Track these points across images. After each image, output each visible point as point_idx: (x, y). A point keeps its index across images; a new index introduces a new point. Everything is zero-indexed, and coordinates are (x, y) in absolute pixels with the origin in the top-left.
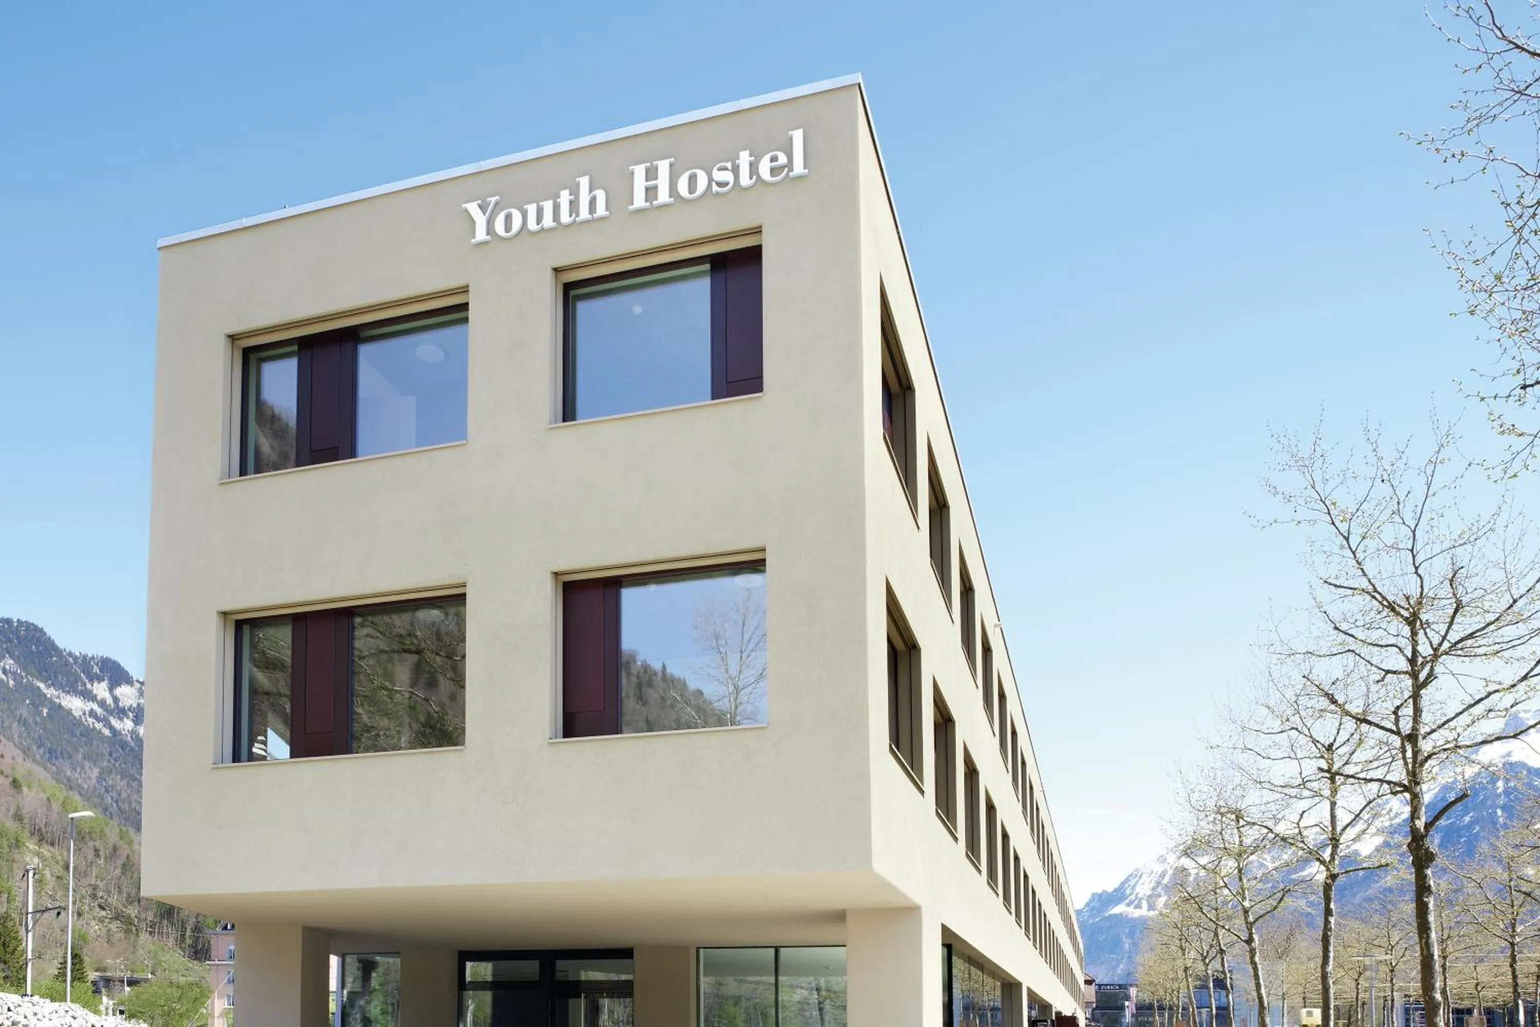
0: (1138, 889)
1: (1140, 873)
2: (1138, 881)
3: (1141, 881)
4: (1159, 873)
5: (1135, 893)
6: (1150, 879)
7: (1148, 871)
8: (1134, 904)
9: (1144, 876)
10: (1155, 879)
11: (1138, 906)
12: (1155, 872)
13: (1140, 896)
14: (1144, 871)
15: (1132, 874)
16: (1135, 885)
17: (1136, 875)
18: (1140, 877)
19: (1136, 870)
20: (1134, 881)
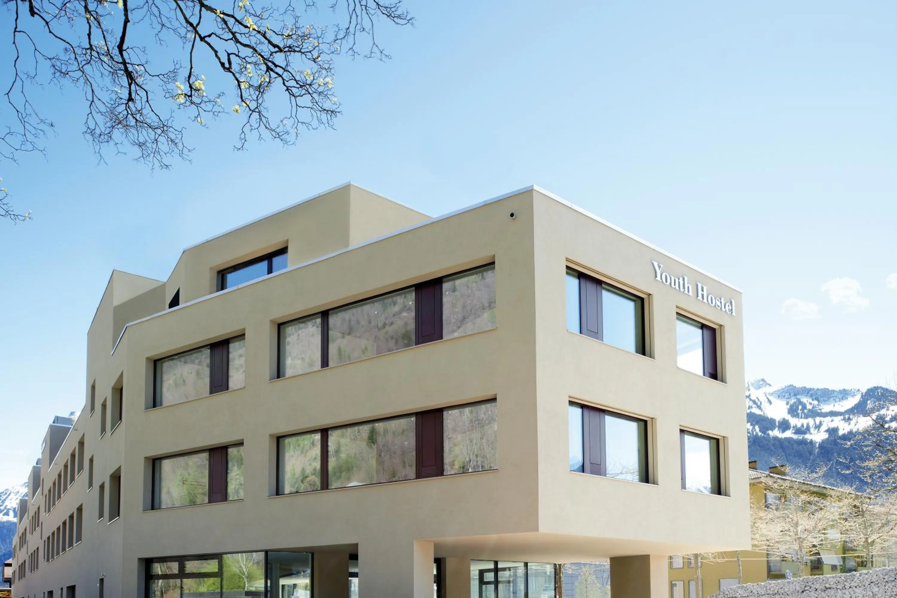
0: (7, 503)
1: (9, 492)
2: (7, 498)
3: (10, 497)
4: (23, 494)
5: (5, 505)
6: (16, 497)
7: (15, 491)
8: (4, 512)
9: (12, 495)
10: (21, 498)
11: (7, 514)
12: (20, 492)
13: (8, 507)
14: (12, 491)
15: (3, 492)
16: (5, 500)
17: (6, 493)
18: (9, 495)
19: (6, 490)
20: (5, 497)
